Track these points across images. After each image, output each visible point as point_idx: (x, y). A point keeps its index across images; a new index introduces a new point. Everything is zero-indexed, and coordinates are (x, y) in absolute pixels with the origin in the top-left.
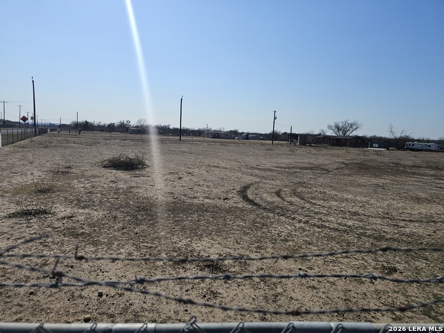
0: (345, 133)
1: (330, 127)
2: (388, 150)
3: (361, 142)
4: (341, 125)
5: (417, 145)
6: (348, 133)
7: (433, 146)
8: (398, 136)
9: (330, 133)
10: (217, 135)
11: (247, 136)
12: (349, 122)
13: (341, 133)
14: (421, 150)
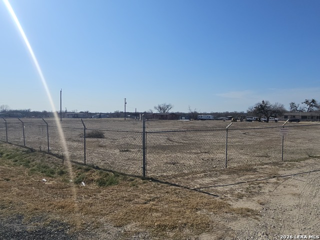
0: (164, 112)
1: (155, 108)
2: (190, 120)
4: (161, 106)
5: (203, 117)
6: (166, 111)
7: (211, 117)
8: (193, 112)
11: (100, 116)
12: (166, 104)
13: (162, 111)
14: (206, 120)
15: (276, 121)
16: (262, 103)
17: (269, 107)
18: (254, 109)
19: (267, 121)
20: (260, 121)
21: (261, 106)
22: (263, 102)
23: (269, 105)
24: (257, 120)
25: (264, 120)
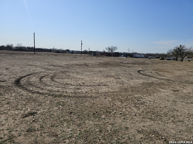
0: (112, 51)
1: (106, 48)
2: (127, 57)
3: (118, 55)
5: (137, 56)
6: (113, 51)
7: (143, 56)
8: (131, 52)
9: (106, 51)
10: (58, 52)
11: (73, 52)
12: (113, 46)
13: (110, 51)
14: (139, 57)
15: (189, 61)
16: (179, 46)
17: (185, 50)
18: (173, 51)
19: (182, 60)
20: (177, 60)
21: (178, 49)
22: (181, 46)
23: (185, 49)
24: (174, 59)
25: (180, 60)
